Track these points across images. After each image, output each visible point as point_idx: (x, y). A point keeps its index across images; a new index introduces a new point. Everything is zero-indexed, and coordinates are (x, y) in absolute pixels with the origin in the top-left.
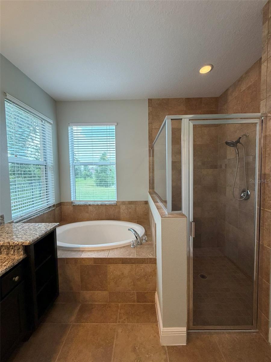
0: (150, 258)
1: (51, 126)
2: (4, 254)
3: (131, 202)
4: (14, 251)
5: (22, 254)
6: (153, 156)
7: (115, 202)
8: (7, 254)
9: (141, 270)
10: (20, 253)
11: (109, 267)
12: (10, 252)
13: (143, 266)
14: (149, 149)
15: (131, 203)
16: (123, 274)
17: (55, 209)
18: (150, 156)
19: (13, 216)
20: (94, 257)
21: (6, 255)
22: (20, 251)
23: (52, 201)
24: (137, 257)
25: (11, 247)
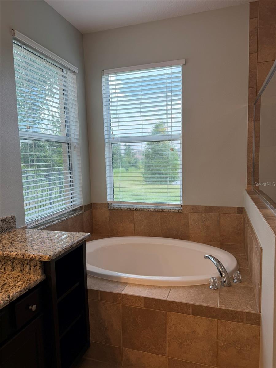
0: (247, 313)
1: (75, 77)
2: (17, 271)
3: (211, 207)
4: (30, 269)
5: (40, 273)
6: (258, 119)
7: (180, 207)
8: (21, 271)
9: (230, 332)
10: (37, 271)
11: (170, 316)
12: (24, 270)
13: (233, 324)
14: (249, 106)
15: (209, 209)
16: (194, 332)
17: (82, 214)
18: (250, 119)
19: (26, 218)
20: (145, 295)
21: (19, 272)
22: (38, 269)
23: (79, 201)
24: (221, 308)
25: (26, 262)
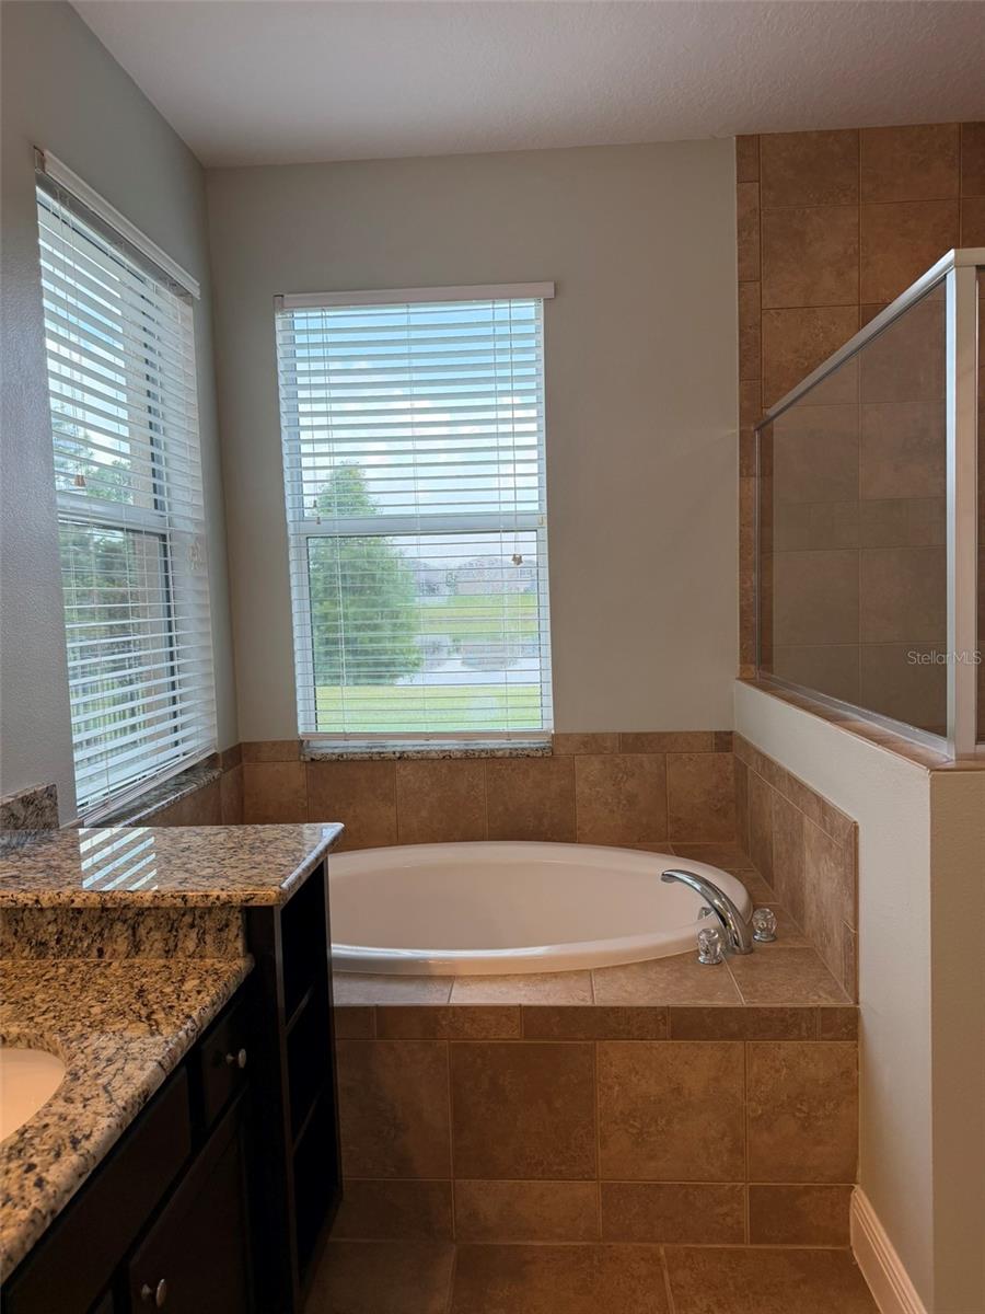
0: (823, 1009)
1: (189, 311)
2: (153, 952)
3: (638, 736)
4: (201, 940)
5: (240, 949)
6: (767, 472)
7: (543, 741)
8: (167, 952)
9: (777, 1071)
10: (230, 945)
11: (606, 1053)
12: (180, 946)
13: (788, 1048)
14: (741, 433)
15: (634, 743)
16: (678, 1090)
18: (745, 472)
20: (525, 1002)
21: (160, 957)
22: (231, 937)
24: (752, 1006)
25: (188, 919)
